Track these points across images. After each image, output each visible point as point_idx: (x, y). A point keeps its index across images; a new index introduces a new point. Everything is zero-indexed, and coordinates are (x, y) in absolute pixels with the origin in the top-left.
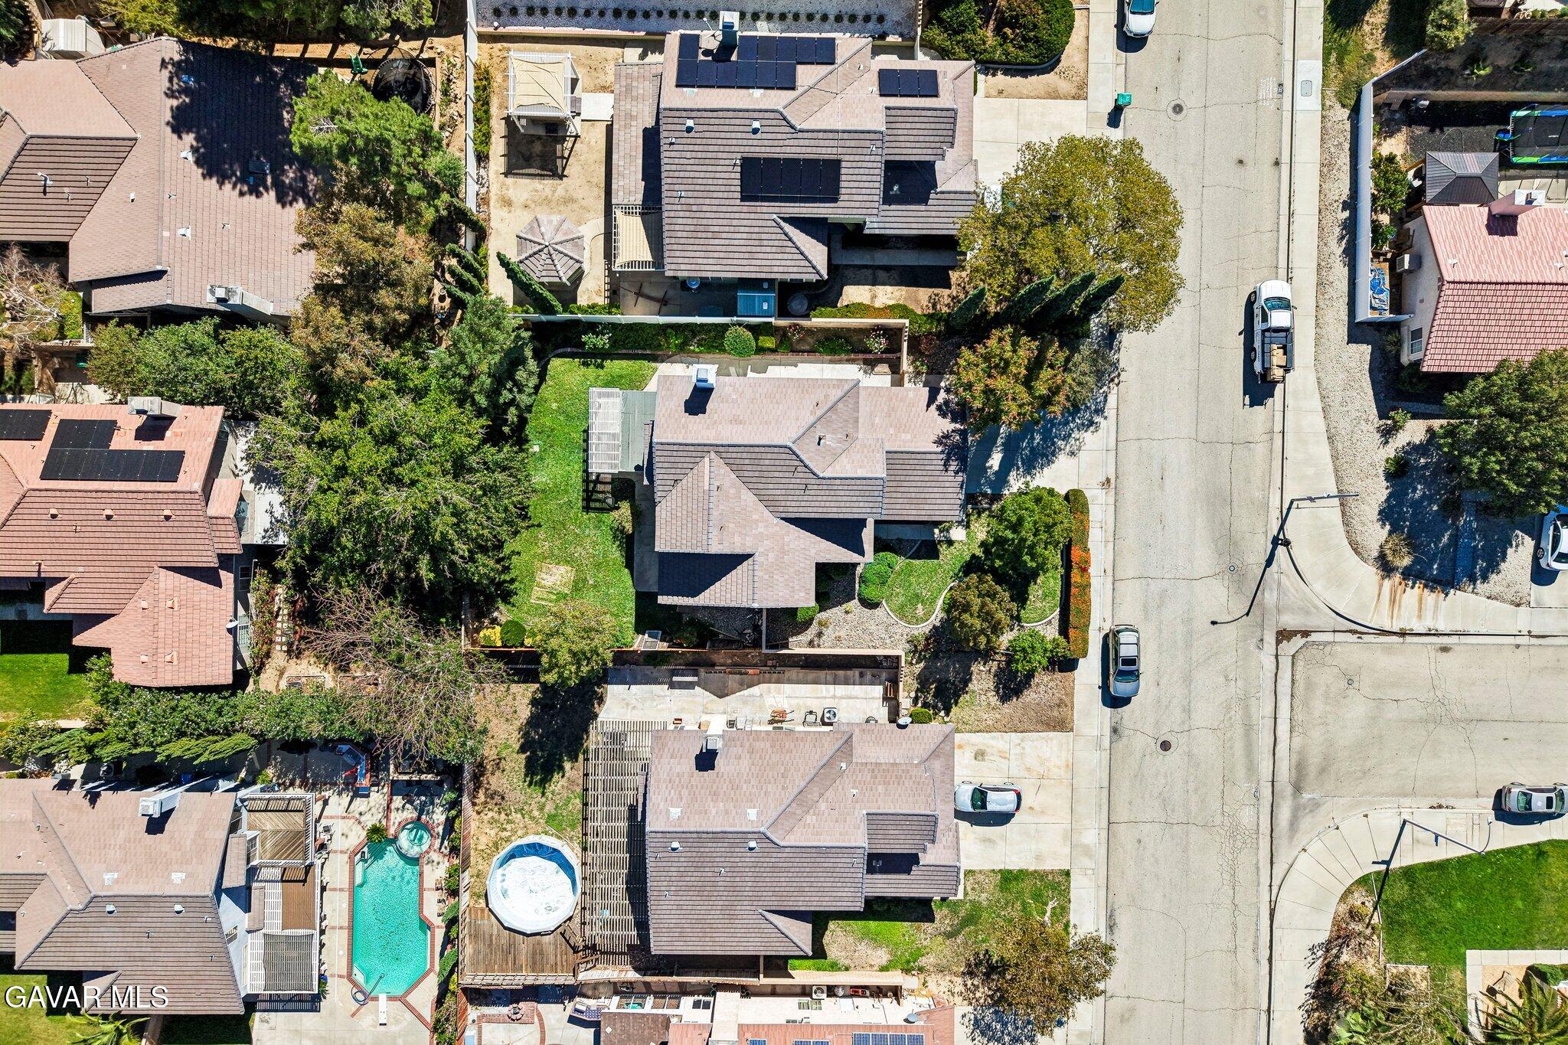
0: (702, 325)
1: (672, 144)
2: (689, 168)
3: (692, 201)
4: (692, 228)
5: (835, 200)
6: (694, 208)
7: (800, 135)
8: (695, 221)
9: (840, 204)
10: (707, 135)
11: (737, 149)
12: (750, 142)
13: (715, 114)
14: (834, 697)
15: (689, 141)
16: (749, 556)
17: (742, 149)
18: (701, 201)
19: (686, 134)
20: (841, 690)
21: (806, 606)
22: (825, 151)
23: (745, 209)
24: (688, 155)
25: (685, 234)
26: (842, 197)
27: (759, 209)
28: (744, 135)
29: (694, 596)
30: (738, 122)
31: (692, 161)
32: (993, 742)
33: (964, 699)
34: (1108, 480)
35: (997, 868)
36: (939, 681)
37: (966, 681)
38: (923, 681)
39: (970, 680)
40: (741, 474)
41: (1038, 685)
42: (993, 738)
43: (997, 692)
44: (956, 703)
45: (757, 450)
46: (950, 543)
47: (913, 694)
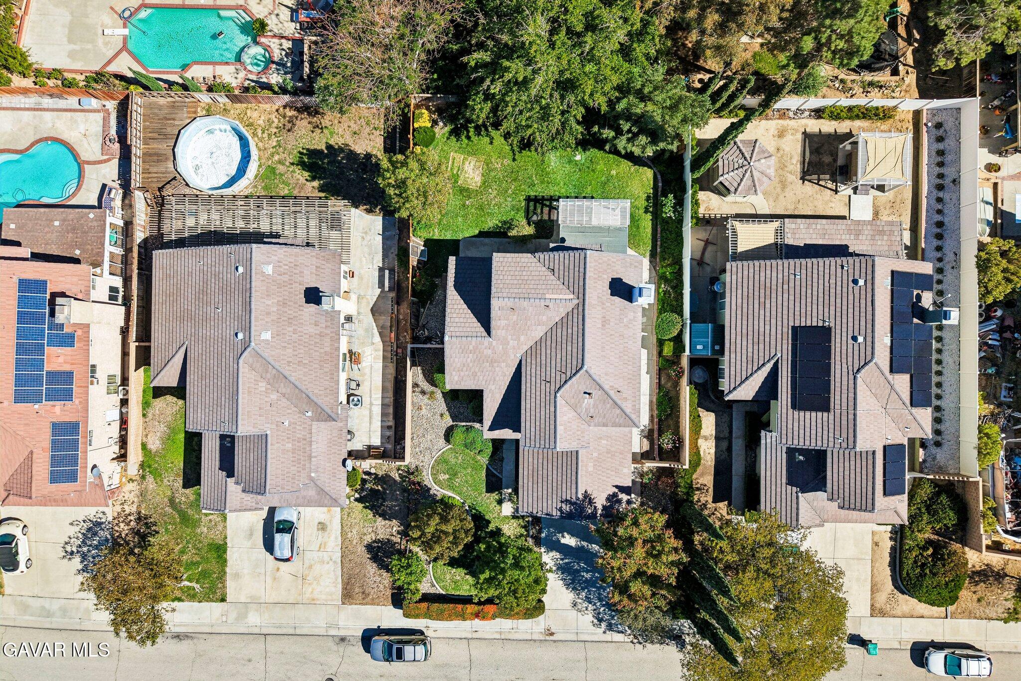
0: (681, 294)
1: (842, 267)
2: (821, 282)
3: (792, 285)
4: (768, 285)
5: (794, 407)
6: (786, 287)
7: (851, 377)
8: (774, 287)
9: (790, 411)
10: (851, 297)
11: (838, 322)
12: (844, 334)
13: (869, 304)
14: (371, 404)
15: (845, 282)
16: (489, 333)
17: (838, 327)
18: (792, 292)
19: (851, 279)
20: (377, 410)
21: (447, 381)
22: (837, 398)
23: (785, 330)
24: (833, 281)
25: (762, 279)
26: (796, 413)
27: (785, 342)
28: (851, 329)
29: (455, 286)
30: (863, 323)
31: (827, 284)
32: (332, 538)
33: (369, 513)
34: (552, 634)
35: (228, 541)
36: (385, 493)
37: (384, 516)
38: (384, 480)
39: (385, 519)
40: (559, 326)
41: (381, 575)
42: (336, 538)
43: (375, 542)
44: (365, 507)
45: (580, 339)
46: (500, 502)
47: (373, 471)
